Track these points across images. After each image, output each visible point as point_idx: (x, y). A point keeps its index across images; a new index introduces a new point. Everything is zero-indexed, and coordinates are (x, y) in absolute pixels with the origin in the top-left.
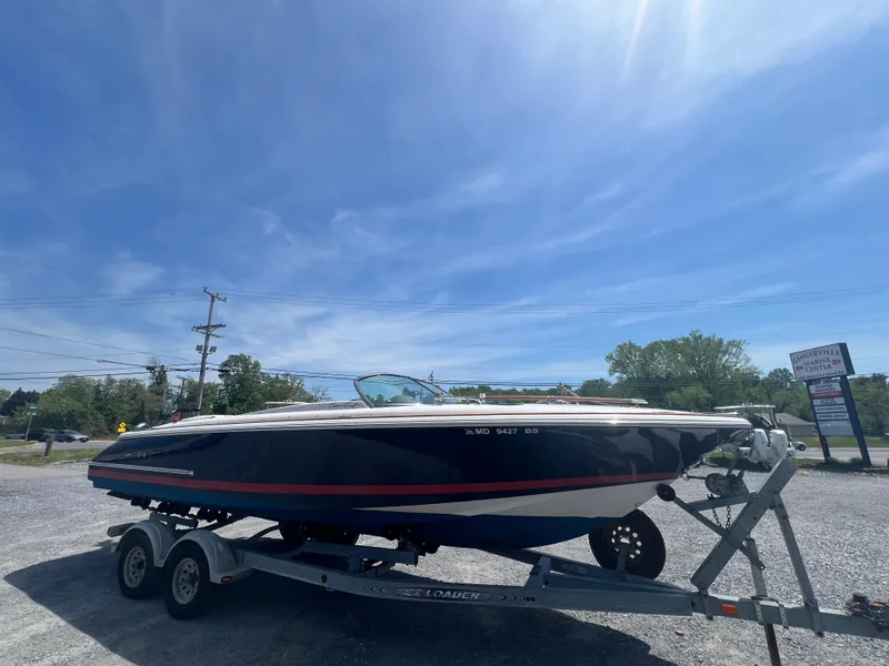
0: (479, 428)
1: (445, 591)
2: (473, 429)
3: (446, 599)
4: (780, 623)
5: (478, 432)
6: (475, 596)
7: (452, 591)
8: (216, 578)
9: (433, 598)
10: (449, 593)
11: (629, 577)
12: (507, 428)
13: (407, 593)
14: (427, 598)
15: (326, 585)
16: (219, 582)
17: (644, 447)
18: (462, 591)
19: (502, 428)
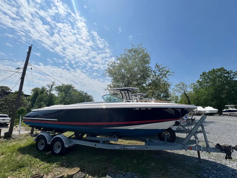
0: (137, 108)
1: (126, 147)
2: (135, 108)
3: (127, 148)
4: (201, 151)
5: (136, 109)
6: (134, 148)
7: (128, 147)
8: (66, 146)
9: (123, 149)
10: (127, 147)
11: (168, 143)
12: (144, 108)
13: (117, 148)
14: (122, 148)
15: (96, 147)
16: (67, 147)
17: (173, 112)
18: (130, 147)
19: (143, 108)
